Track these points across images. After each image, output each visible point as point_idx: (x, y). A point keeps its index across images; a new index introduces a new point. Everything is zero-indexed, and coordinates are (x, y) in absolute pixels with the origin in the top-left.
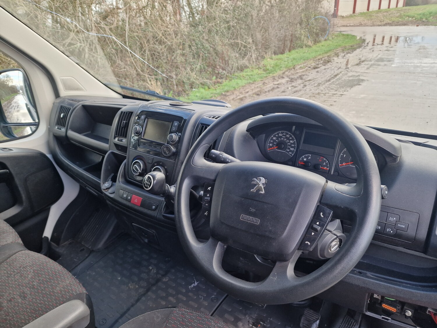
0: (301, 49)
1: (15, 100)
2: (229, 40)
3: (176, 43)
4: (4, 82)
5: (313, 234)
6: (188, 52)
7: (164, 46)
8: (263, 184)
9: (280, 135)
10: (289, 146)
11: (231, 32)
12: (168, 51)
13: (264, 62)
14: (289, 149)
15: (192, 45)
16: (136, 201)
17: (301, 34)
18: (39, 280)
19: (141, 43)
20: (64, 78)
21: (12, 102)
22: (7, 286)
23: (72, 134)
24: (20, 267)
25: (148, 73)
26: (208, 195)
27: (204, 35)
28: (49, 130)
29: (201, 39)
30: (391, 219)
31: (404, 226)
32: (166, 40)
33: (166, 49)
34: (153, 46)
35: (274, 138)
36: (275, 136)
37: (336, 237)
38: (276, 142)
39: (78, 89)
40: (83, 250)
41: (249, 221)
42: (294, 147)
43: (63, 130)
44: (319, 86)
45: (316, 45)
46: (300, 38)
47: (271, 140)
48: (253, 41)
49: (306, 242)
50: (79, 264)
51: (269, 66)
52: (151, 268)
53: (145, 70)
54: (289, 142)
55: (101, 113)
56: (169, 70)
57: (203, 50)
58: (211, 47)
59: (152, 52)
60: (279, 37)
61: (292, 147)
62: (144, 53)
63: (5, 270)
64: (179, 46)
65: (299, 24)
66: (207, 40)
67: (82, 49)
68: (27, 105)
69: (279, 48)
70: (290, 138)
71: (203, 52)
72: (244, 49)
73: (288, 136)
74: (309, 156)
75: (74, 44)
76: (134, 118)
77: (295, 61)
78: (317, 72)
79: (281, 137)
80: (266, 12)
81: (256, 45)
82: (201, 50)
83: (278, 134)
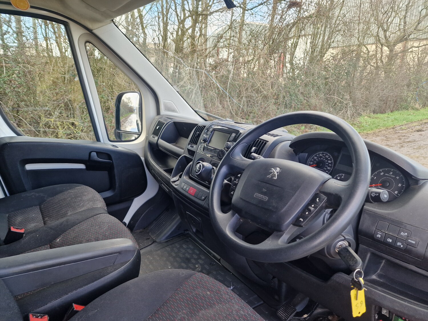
0: (406, 111)
1: (130, 118)
2: (324, 95)
3: (272, 93)
4: (126, 103)
5: (307, 213)
6: (281, 102)
7: (259, 95)
8: (277, 172)
9: (321, 155)
10: (327, 165)
11: (327, 87)
12: (263, 100)
13: (360, 119)
14: (326, 168)
15: (286, 96)
16: (192, 192)
17: (407, 96)
18: (110, 232)
19: (240, 91)
20: (166, 101)
21: (128, 119)
22: (89, 232)
23: (162, 142)
24: (101, 222)
25: (241, 116)
26: (237, 180)
27: (300, 88)
28: (147, 138)
29: (296, 92)
30: (402, 233)
31: (414, 242)
32: (263, 90)
33: (261, 97)
34: (250, 94)
35: (315, 158)
36: (316, 156)
37: (344, 238)
38: (316, 161)
39: (174, 111)
40: (149, 239)
41: (260, 198)
42: (330, 167)
43: (156, 138)
44: (420, 148)
45: (425, 108)
46: (406, 100)
47: (312, 159)
48: (351, 98)
49: (300, 219)
50: (143, 248)
51: (365, 123)
52: (197, 266)
53: (239, 114)
54: (327, 162)
55: (185, 129)
56: (260, 116)
57: (296, 101)
58: (304, 99)
59: (248, 99)
60: (381, 97)
61: (329, 166)
62: (241, 99)
63: (91, 222)
64: (274, 96)
65: (407, 86)
66: (302, 93)
67: (191, 91)
68: (137, 121)
69: (380, 107)
70: (329, 159)
71: (296, 103)
72: (340, 105)
73: (327, 157)
74: (342, 176)
75: (184, 87)
76: (205, 130)
77: (396, 121)
78: (421, 135)
79: (321, 157)
80: (371, 72)
81: (354, 102)
82: (295, 101)
83: (319, 154)
